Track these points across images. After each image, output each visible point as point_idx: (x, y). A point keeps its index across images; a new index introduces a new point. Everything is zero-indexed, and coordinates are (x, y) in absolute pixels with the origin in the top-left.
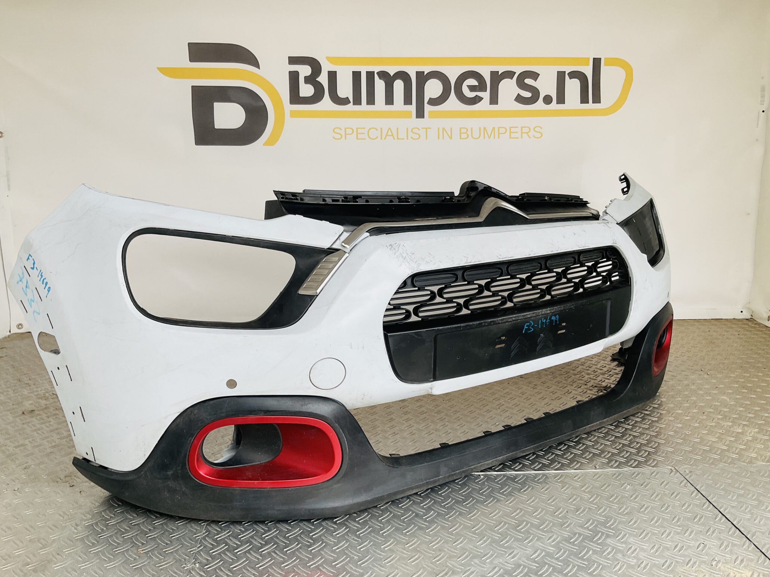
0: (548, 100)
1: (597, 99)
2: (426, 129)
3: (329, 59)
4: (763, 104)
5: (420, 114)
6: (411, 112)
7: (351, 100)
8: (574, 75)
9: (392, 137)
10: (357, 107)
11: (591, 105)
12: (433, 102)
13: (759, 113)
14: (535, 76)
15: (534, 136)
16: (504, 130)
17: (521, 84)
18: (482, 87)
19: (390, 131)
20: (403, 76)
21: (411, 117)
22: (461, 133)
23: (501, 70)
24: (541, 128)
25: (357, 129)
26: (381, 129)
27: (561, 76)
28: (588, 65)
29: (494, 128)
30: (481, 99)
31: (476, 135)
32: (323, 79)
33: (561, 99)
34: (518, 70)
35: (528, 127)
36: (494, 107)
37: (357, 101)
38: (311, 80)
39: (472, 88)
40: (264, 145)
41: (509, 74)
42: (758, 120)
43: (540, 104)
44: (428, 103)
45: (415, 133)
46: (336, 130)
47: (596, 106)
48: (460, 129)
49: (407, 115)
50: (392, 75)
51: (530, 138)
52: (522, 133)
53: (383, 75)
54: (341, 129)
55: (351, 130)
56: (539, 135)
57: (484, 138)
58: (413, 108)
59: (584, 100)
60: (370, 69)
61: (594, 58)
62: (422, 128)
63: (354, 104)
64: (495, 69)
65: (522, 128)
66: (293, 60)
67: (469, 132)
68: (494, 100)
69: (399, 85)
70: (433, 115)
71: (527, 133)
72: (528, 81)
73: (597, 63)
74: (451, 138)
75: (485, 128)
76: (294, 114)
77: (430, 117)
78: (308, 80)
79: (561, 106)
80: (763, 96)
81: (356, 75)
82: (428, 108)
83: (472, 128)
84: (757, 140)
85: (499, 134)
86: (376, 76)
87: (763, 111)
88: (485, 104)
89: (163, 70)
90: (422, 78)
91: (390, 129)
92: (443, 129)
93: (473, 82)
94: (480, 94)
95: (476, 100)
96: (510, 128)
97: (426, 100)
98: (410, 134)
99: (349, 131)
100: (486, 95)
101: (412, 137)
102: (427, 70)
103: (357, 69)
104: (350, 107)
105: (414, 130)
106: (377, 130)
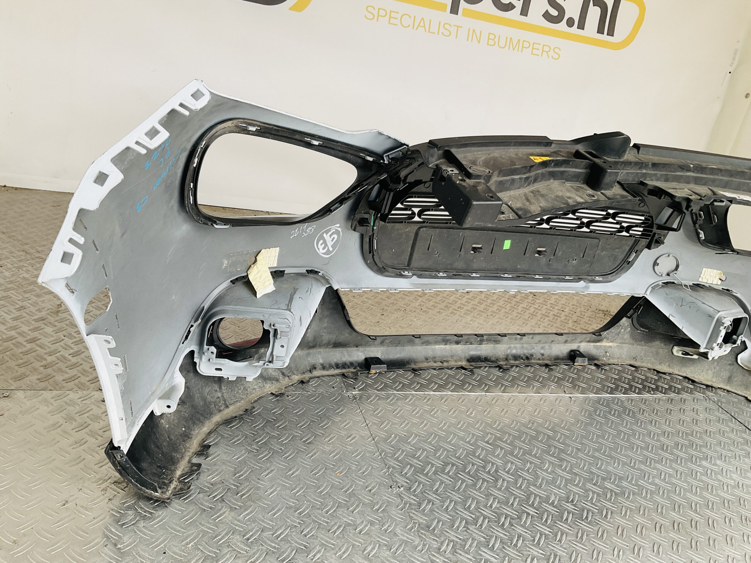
0: (570, 23)
1: (611, 32)
2: (458, 27)
4: (732, 66)
5: (454, 9)
6: (446, 5)
11: (604, 37)
13: (726, 73)
15: (552, 57)
16: (528, 45)
19: (422, 21)
21: (445, 11)
22: (489, 39)
24: (560, 50)
25: (391, 12)
26: (415, 17)
29: (519, 40)
30: (513, 7)
31: (502, 44)
33: (581, 25)
35: (549, 47)
36: (523, 18)
40: (290, 9)
42: (724, 79)
43: (563, 25)
45: (447, 29)
46: (369, 9)
47: (609, 38)
48: (489, 34)
49: (441, 7)
51: (548, 57)
52: (543, 51)
54: (374, 9)
55: (385, 12)
56: (557, 57)
59: (600, 29)
62: (454, 26)
65: (544, 45)
67: (496, 40)
68: (524, 11)
70: (468, 14)
71: (547, 52)
74: (479, 42)
75: (511, 39)
77: (463, 15)
79: (580, 32)
80: (734, 59)
82: (463, 4)
83: (499, 36)
84: (719, 98)
85: (523, 47)
87: (730, 73)
88: (516, 13)
91: (423, 19)
92: (474, 30)
95: (509, 7)
96: (534, 43)
98: (442, 29)
99: (382, 13)
100: (519, 5)
105: (446, 26)
106: (410, 17)
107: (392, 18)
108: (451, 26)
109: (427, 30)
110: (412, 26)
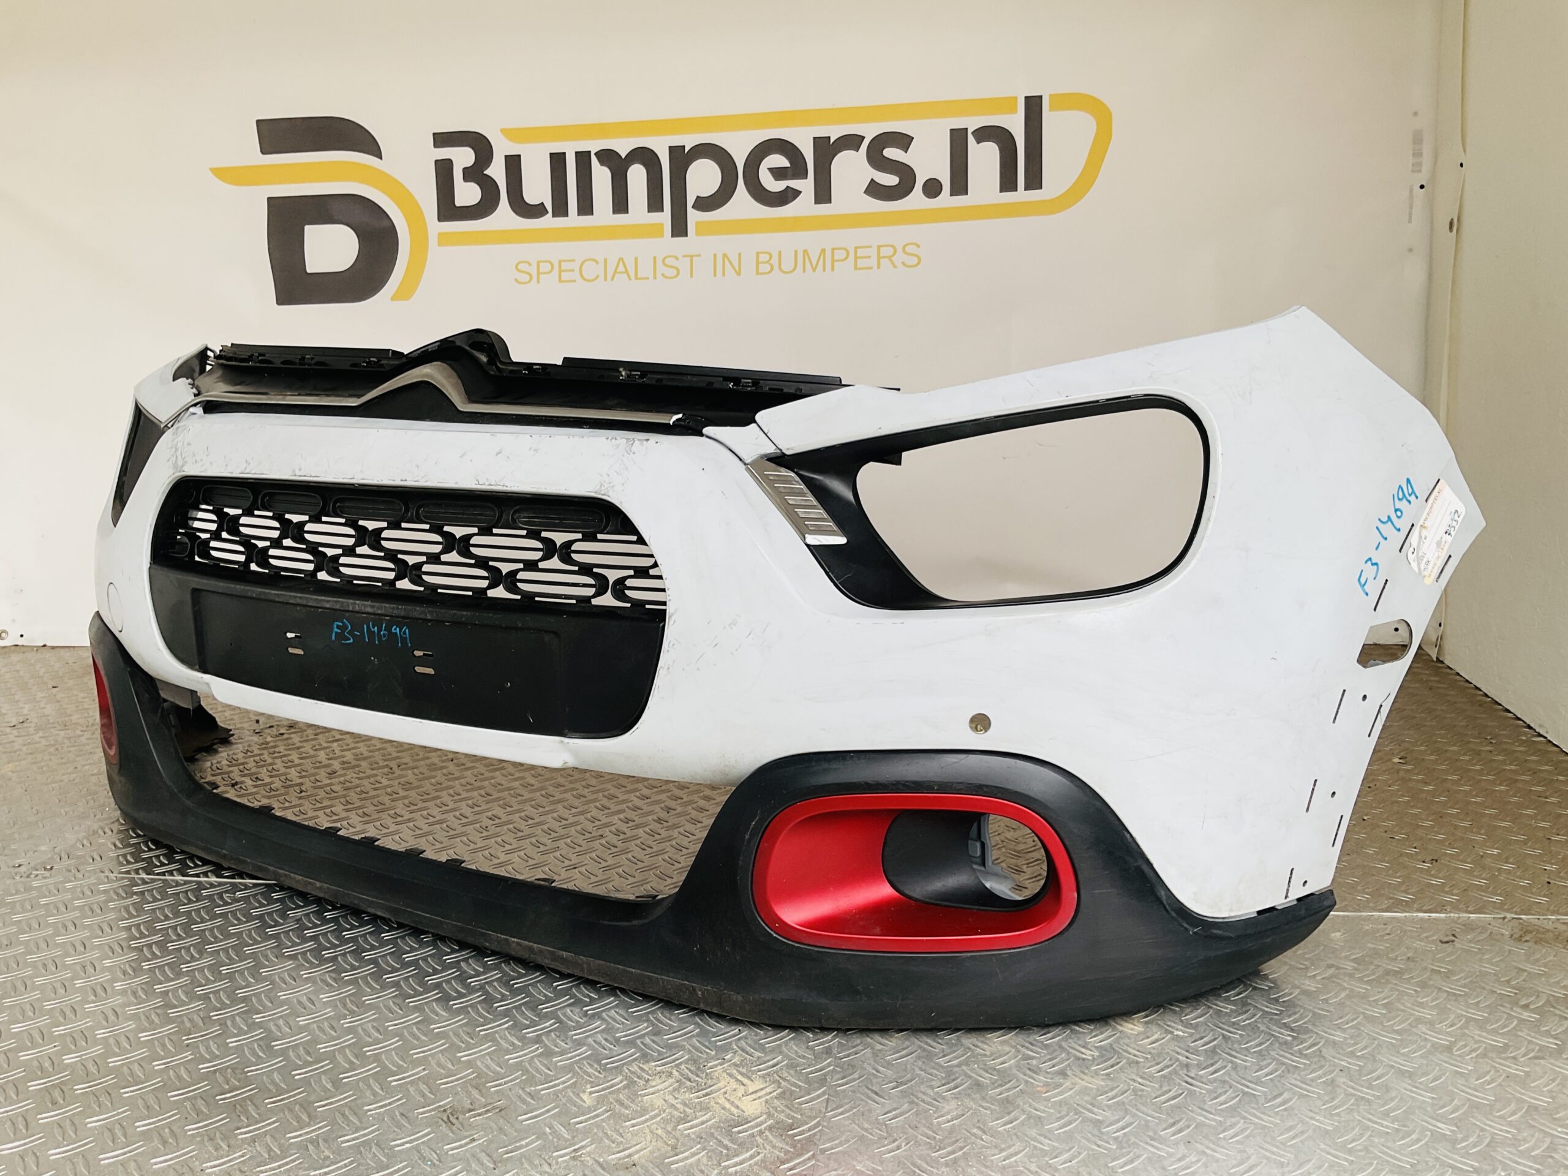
0: (932, 188)
1: (1034, 181)
2: (692, 257)
3: (507, 133)
4: (1420, 171)
5: (679, 228)
6: (662, 225)
7: (549, 207)
8: (985, 134)
9: (625, 275)
10: (560, 221)
11: (1022, 195)
12: (705, 204)
13: (1411, 191)
14: (904, 141)
15: (903, 263)
16: (843, 254)
17: (876, 159)
18: (797, 169)
19: (621, 263)
20: (645, 156)
21: (661, 235)
22: (758, 263)
23: (835, 133)
24: (918, 246)
25: (560, 262)
26: (606, 260)
27: (958, 138)
28: (1014, 110)
29: (823, 251)
30: (797, 193)
31: (787, 265)
32: (497, 171)
33: (960, 185)
34: (870, 131)
35: (892, 246)
36: (823, 208)
37: (560, 209)
38: (475, 174)
39: (778, 173)
40: (392, 299)
41: (852, 142)
42: (1411, 208)
43: (916, 198)
44: (694, 207)
45: (672, 267)
46: (520, 266)
47: (1034, 195)
48: (758, 254)
49: (654, 231)
50: (623, 157)
51: (895, 267)
52: (879, 257)
53: (607, 157)
54: (530, 264)
55: (549, 265)
56: (915, 260)
57: (804, 271)
58: (664, 218)
59: (1008, 183)
60: (583, 147)
61: (1026, 97)
62: (684, 256)
63: (554, 216)
64: (822, 132)
65: (879, 247)
66: (442, 139)
67: (775, 261)
68: (823, 194)
69: (637, 175)
70: (704, 229)
71: (890, 258)
72: (891, 153)
73: (1033, 106)
74: (739, 274)
75: (805, 252)
76: (444, 240)
77: (698, 233)
78: (469, 174)
79: (960, 200)
80: (1418, 154)
81: (558, 160)
82: (694, 216)
83: (780, 252)
84: (1410, 250)
85: (833, 261)
86: (594, 159)
87: (1422, 187)
88: (805, 204)
89: (219, 172)
90: (682, 158)
91: (621, 259)
92: (725, 256)
93: (778, 160)
94: (794, 184)
95: (787, 197)
96: (856, 248)
97: (691, 201)
98: (661, 268)
99: (545, 267)
100: (806, 186)
101: (663, 275)
102: (689, 142)
103: (557, 148)
104: (548, 221)
105: (668, 261)
106: (597, 263)
107: (564, 271)
108: (677, 259)
109: (633, 277)
110: (602, 276)
